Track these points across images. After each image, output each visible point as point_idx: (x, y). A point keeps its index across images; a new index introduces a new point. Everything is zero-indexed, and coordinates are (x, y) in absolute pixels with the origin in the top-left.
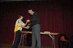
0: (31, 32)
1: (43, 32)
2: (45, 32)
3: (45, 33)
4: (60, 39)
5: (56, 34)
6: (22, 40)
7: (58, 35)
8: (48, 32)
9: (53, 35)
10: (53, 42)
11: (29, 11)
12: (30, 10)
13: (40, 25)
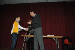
1: (47, 35)
2: (49, 35)
3: (49, 36)
5: (60, 37)
13: (42, 28)
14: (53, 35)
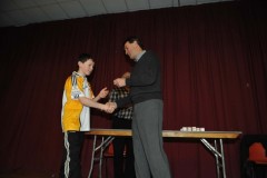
0: (128, 133)
2: (184, 129)
3: (187, 132)
4: (248, 156)
5: (230, 135)
6: (96, 163)
7: (238, 138)
8: (195, 129)
9: (218, 140)
10: (221, 169)
11: (128, 44)
12: (131, 42)
14: (203, 130)
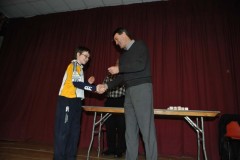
2: (171, 108)
5: (210, 114)
7: (216, 117)
8: (180, 108)
9: (199, 118)
10: (201, 143)
11: (117, 36)
12: (120, 33)
14: (187, 109)
